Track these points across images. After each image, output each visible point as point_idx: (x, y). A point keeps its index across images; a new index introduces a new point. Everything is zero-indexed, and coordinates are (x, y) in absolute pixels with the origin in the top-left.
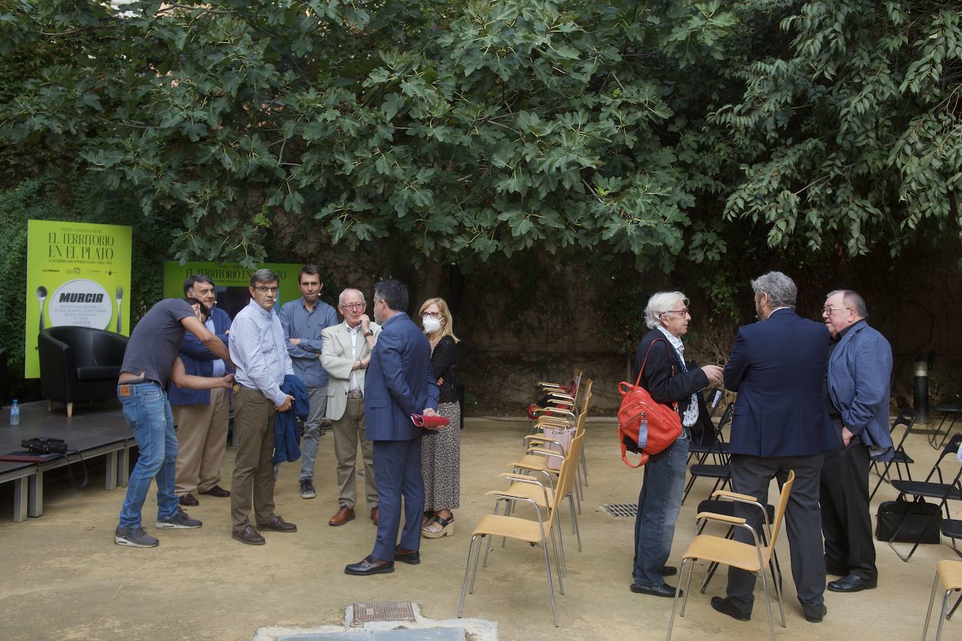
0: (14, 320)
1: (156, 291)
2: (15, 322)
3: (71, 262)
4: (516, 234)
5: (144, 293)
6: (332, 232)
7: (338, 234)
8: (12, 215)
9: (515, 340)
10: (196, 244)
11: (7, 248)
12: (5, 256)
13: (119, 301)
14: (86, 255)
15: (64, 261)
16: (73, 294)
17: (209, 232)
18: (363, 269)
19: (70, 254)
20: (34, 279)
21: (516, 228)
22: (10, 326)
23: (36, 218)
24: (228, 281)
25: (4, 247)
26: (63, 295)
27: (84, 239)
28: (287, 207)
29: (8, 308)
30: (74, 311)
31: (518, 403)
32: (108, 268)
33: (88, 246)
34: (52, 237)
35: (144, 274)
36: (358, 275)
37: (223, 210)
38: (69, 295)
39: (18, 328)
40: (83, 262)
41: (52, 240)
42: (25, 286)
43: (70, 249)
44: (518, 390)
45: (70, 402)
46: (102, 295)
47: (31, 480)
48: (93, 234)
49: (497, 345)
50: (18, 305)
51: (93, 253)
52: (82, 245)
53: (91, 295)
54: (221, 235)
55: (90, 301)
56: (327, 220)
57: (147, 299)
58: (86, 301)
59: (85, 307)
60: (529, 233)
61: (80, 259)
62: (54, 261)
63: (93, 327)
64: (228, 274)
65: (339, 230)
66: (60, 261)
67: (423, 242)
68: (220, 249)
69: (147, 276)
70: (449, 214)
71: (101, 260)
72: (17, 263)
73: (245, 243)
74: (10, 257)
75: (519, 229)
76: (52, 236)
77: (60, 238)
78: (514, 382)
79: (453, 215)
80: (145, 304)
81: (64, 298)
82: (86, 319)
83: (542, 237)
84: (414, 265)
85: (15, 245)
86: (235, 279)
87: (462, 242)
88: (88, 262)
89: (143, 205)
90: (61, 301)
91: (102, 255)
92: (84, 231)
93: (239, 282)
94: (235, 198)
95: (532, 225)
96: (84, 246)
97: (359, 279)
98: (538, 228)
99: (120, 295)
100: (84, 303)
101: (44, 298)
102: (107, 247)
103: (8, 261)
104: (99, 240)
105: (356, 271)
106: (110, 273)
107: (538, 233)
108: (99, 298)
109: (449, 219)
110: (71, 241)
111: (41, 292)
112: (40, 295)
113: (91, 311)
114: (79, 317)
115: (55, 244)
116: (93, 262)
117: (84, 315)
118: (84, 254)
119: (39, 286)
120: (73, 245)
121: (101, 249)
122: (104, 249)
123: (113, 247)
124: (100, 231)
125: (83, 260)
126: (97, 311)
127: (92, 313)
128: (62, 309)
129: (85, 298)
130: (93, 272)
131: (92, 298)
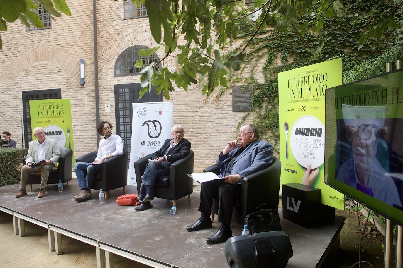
3: (300, 101)
14: (309, 93)
15: (296, 101)
16: (303, 128)
26: (297, 129)
27: (307, 81)
30: (304, 143)
32: (324, 103)
33: (310, 85)
38: (300, 128)
40: (308, 100)
41: (290, 85)
43: (300, 90)
46: (321, 130)
48: (313, 74)
51: (313, 90)
52: (306, 86)
53: (313, 129)
55: (313, 135)
58: (311, 135)
59: (310, 140)
61: (306, 98)
62: (291, 102)
66: (294, 102)
71: (319, 97)
77: (294, 82)
82: (312, 151)
90: (296, 135)
92: (306, 73)
96: (308, 86)
100: (310, 137)
102: (323, 83)
104: (317, 78)
108: (319, 132)
111: (286, 127)
112: (285, 129)
113: (314, 144)
114: (307, 148)
115: (291, 88)
116: (314, 100)
117: (310, 147)
118: (308, 93)
119: (285, 122)
120: (301, 87)
121: (319, 86)
122: (321, 86)
123: (326, 83)
124: (317, 70)
125: (307, 98)
126: (319, 144)
127: (315, 146)
128: (297, 141)
129: (310, 132)
130: (314, 108)
131: (314, 132)
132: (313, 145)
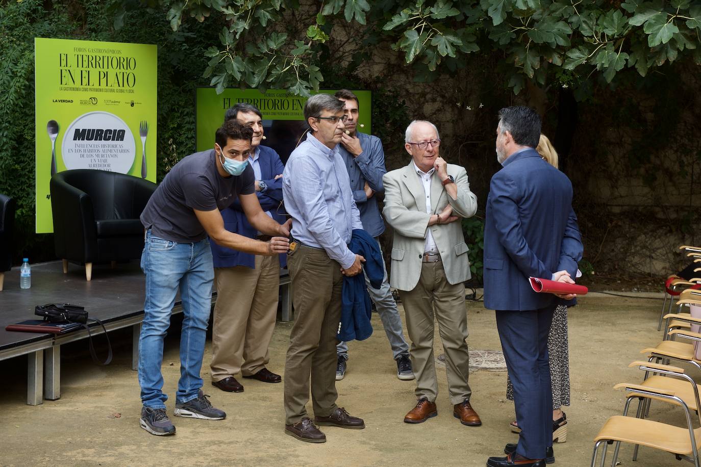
0: (23, 162)
1: (188, 126)
2: (22, 165)
3: (86, 90)
4: (654, 43)
5: (172, 129)
6: (406, 47)
7: (413, 50)
8: (15, 33)
9: (646, 190)
10: (236, 66)
11: (10, 74)
12: (9, 82)
13: (144, 139)
14: (103, 81)
15: (77, 89)
16: (89, 130)
17: (250, 50)
18: (443, 96)
19: (85, 81)
20: (43, 113)
21: (654, 35)
22: (17, 170)
23: (43, 36)
24: (274, 114)
25: (7, 73)
26: (77, 131)
27: (101, 62)
28: (348, 16)
29: (14, 148)
30: (91, 151)
31: (649, 274)
32: (129, 97)
33: (105, 70)
34: (63, 59)
35: (173, 105)
36: (437, 105)
37: (269, 21)
38: (84, 130)
39: (26, 172)
40: (100, 90)
41: (64, 63)
42: (33, 121)
43: (85, 74)
44: (651, 257)
45: (88, 262)
46: (123, 131)
47: (46, 354)
48: (112, 55)
49: (621, 197)
50: (26, 144)
51: (112, 78)
52: (98, 69)
53: (110, 131)
54: (266, 54)
55: (109, 139)
56: (399, 32)
57: (176, 136)
59: (104, 146)
60: (673, 41)
61: (96, 86)
62: (66, 89)
63: (113, 171)
64: (274, 105)
65: (414, 43)
66: (73, 89)
67: (525, 58)
68: (265, 72)
69: (176, 107)
70: (561, 19)
71: (121, 88)
72: (23, 92)
73: (296, 63)
74: (16, 84)
75: (658, 37)
76: (63, 57)
77: (72, 61)
78: (645, 247)
79: (566, 20)
80: (174, 143)
81: (80, 135)
82: (106, 161)
83: (691, 47)
84: (512, 88)
85: (21, 69)
86: (283, 111)
87: (578, 57)
88: (106, 91)
89: (170, 18)
90: (75, 139)
91: (124, 81)
92: (100, 51)
93: (287, 114)
94: (283, 6)
95: (676, 30)
96: (101, 70)
97: (439, 110)
98: (685, 35)
99: (144, 132)
100: (103, 142)
101: (57, 134)
102: (129, 71)
103: (13, 90)
104: (119, 63)
105: (434, 100)
106: (132, 105)
107: (685, 41)
108: (119, 135)
109: (561, 25)
110: (85, 64)
111: (52, 128)
112: (51, 131)
113: (111, 151)
114: (96, 158)
115: (67, 68)
116: (112, 91)
117: (103, 156)
118: (101, 80)
119: (49, 120)
120: (88, 69)
121: (122, 74)
122: (125, 74)
123: (135, 72)
124: (119, 51)
125: (100, 87)
126: (118, 151)
127: (112, 154)
128: (77, 148)
129: (103, 135)
130: (112, 102)
131: (112, 135)
132: (109, 153)
